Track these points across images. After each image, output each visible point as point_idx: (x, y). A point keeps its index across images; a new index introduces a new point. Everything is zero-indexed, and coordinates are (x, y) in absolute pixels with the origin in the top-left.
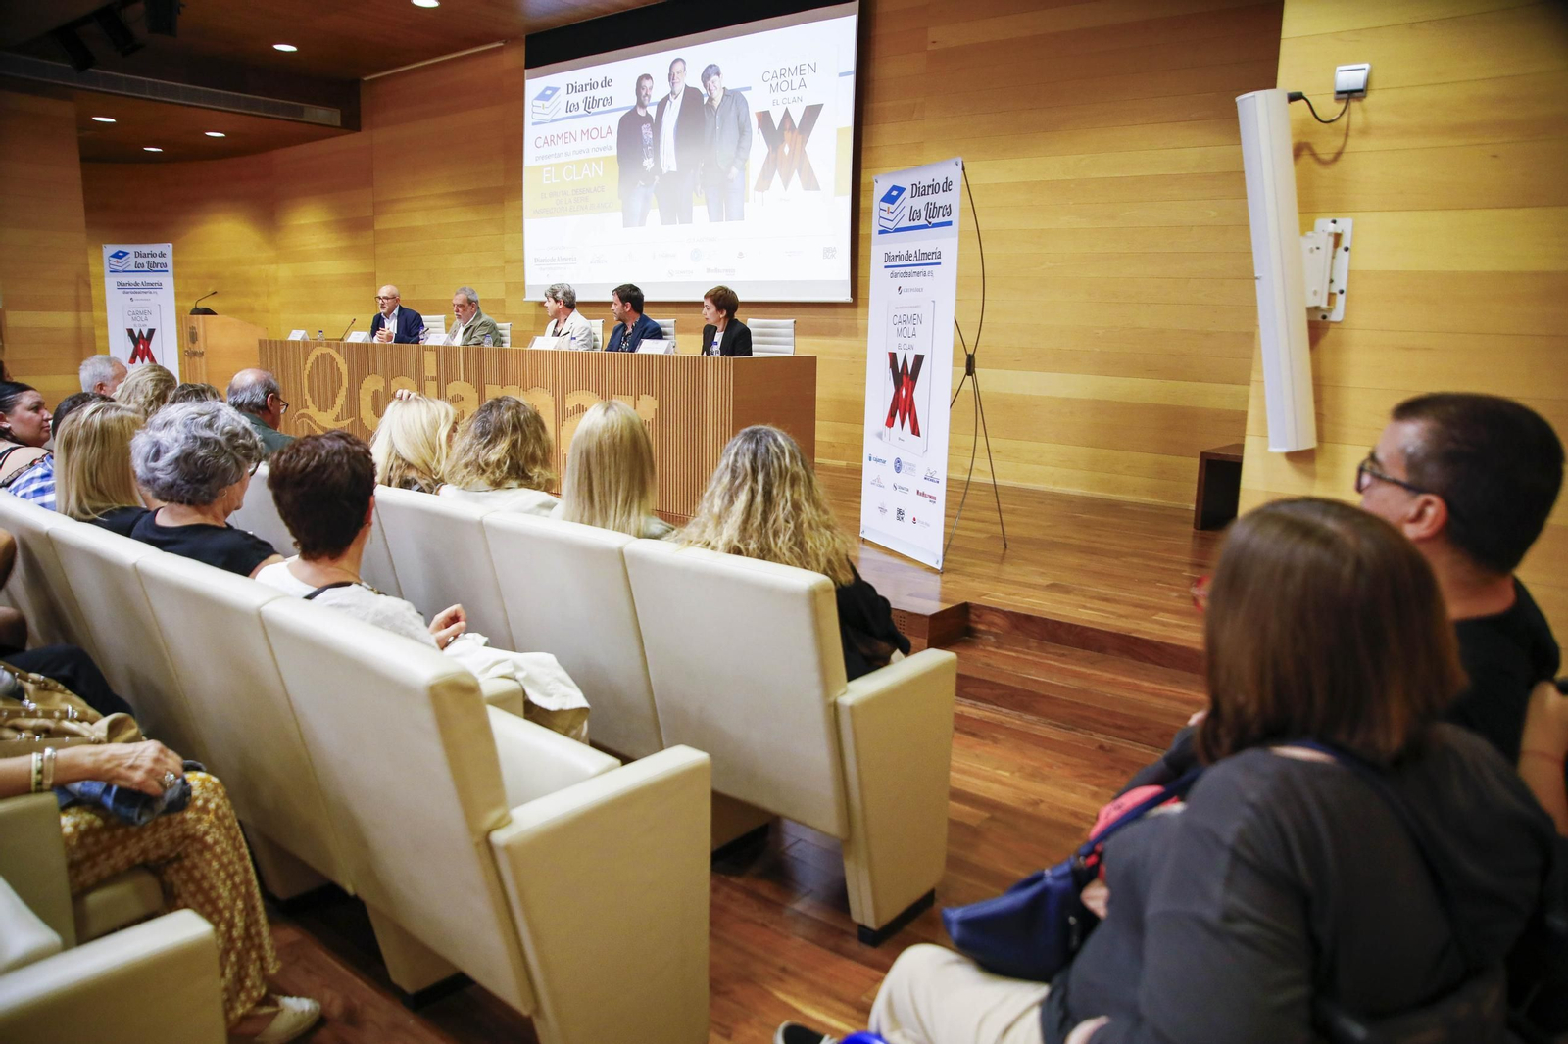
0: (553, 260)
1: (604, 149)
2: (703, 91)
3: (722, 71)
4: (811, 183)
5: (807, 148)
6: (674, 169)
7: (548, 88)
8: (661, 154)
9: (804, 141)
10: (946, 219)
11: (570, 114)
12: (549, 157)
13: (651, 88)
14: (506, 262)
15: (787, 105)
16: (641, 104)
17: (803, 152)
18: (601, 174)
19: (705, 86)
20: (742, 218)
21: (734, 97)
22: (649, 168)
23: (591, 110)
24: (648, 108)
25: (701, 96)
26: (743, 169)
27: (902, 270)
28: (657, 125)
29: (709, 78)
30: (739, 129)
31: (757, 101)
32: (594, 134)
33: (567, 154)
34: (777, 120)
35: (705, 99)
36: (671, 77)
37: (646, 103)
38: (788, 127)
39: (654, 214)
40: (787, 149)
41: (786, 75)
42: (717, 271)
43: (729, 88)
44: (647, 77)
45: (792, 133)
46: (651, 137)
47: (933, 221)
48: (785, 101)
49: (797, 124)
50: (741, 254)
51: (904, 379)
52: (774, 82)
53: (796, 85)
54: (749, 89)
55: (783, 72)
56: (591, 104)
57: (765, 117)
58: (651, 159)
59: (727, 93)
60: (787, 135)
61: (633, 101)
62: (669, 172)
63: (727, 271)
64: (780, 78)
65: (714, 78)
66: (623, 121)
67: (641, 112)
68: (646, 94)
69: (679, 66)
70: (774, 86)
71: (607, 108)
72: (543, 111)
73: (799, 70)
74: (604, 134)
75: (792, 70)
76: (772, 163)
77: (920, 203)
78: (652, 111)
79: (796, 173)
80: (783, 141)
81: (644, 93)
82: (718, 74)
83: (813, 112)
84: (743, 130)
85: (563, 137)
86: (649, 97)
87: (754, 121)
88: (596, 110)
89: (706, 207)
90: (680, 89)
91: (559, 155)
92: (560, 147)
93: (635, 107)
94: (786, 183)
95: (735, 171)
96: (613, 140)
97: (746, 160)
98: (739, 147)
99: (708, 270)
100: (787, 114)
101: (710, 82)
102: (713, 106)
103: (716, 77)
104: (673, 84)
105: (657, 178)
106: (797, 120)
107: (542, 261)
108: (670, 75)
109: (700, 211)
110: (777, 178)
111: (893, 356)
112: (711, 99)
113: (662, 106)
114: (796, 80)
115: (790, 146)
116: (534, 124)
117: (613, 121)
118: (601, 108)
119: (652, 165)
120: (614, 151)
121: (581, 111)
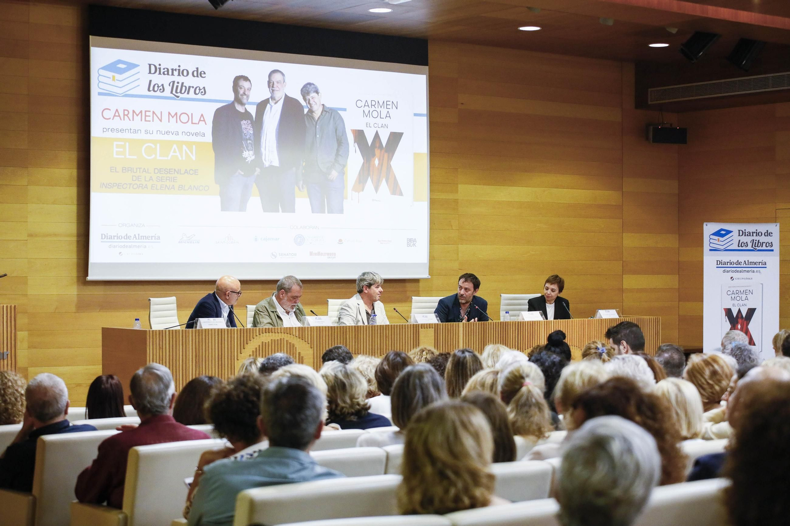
0: (127, 237)
1: (196, 134)
2: (303, 103)
3: (320, 90)
4: (396, 189)
5: (392, 163)
6: (276, 163)
7: (120, 62)
8: (263, 149)
9: (390, 158)
10: (769, 248)
11: (152, 93)
12: (122, 131)
13: (249, 89)
14: (30, 235)
15: (377, 129)
16: (238, 100)
17: (389, 167)
18: (194, 158)
19: (305, 99)
20: (341, 211)
21: (330, 113)
22: (249, 159)
23: (178, 94)
24: (247, 106)
25: (302, 107)
26: (342, 173)
27: (734, 269)
28: (258, 123)
29: (308, 93)
30: (338, 140)
31: (352, 121)
32: (184, 118)
33: (146, 132)
34: (370, 139)
35: (306, 111)
36: (270, 84)
37: (245, 101)
38: (378, 145)
39: (255, 202)
40: (377, 162)
41: (376, 106)
42: (319, 254)
43: (328, 105)
44: (246, 79)
45: (381, 150)
46: (252, 132)
47: (760, 248)
48: (376, 125)
49: (384, 145)
50: (340, 240)
51: (740, 320)
52: (367, 109)
53: (383, 115)
54: (345, 110)
55: (373, 103)
56: (178, 90)
57: (359, 135)
58: (251, 152)
59: (325, 110)
60: (377, 152)
61: (231, 97)
62: (271, 167)
63: (328, 254)
64: (371, 107)
65: (313, 94)
66: (219, 113)
67: (240, 108)
68: (244, 94)
69: (277, 77)
70: (367, 112)
71: (200, 96)
72: (112, 83)
73: (385, 104)
74: (196, 120)
75: (381, 103)
76: (366, 171)
77: (744, 239)
78: (252, 110)
79: (384, 181)
80: (374, 155)
81: (241, 92)
82: (317, 92)
83: (396, 137)
84: (341, 141)
85: (143, 115)
86: (248, 97)
87: (351, 137)
88: (185, 95)
89: (308, 199)
90: (280, 95)
91: (135, 132)
92: (137, 124)
93: (233, 103)
94: (377, 189)
95: (334, 174)
96: (207, 128)
97: (344, 166)
98: (337, 155)
99: (311, 254)
100: (377, 136)
101: (308, 97)
102: (313, 118)
103: (314, 95)
104: (273, 90)
105: (258, 170)
106: (384, 141)
107: (111, 238)
108: (269, 82)
109: (302, 202)
110: (369, 184)
111: (728, 312)
112: (311, 111)
113: (262, 107)
114: (384, 112)
115: (379, 160)
116: (100, 94)
117: (209, 111)
118: (192, 95)
119: (253, 157)
120: (209, 138)
121: (167, 93)
